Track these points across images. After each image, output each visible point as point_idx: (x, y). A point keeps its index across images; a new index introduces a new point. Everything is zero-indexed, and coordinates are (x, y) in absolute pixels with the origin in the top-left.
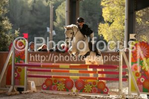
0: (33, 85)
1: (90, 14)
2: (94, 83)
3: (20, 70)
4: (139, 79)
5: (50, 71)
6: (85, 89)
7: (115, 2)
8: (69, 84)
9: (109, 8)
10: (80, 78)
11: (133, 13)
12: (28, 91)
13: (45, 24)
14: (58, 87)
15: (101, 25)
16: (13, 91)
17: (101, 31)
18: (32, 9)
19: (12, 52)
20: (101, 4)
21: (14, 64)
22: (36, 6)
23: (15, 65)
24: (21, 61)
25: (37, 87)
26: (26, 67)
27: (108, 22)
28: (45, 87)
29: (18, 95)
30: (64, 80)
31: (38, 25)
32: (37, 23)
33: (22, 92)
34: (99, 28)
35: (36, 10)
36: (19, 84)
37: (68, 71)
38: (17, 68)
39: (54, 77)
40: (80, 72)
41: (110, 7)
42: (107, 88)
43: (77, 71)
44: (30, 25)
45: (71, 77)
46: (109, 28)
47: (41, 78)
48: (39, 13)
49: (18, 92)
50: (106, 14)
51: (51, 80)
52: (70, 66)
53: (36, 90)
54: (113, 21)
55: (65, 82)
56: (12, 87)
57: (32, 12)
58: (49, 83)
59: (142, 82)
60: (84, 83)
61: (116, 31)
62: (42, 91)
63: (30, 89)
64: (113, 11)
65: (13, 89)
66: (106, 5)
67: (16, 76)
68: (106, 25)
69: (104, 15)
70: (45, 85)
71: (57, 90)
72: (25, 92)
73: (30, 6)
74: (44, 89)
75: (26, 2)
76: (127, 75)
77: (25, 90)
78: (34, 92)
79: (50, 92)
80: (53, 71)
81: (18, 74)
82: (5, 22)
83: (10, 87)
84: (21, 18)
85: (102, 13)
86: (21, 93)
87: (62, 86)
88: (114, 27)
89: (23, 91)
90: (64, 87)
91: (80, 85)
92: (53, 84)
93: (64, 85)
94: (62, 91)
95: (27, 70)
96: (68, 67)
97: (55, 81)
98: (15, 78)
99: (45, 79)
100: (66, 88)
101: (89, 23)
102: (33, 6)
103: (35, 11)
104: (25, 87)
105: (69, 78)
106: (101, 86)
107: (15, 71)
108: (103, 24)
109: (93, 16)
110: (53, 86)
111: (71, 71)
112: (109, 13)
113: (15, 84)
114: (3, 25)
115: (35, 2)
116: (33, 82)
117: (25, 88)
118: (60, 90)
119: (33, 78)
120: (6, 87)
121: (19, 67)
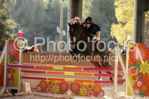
0: (28, 87)
2: (90, 86)
3: (14, 71)
4: (136, 83)
5: (45, 72)
6: (80, 92)
7: (129, 2)
8: (64, 87)
9: (122, 8)
10: (76, 81)
11: (142, 13)
12: (22, 93)
14: (53, 89)
15: (114, 26)
16: (5, 92)
17: (113, 32)
20: (115, 4)
21: (7, 64)
24: (15, 61)
25: (32, 89)
26: (20, 68)
27: (121, 23)
28: (39, 89)
29: (10, 97)
30: (59, 82)
33: (16, 94)
34: (111, 29)
36: (13, 85)
37: (63, 73)
38: (11, 69)
39: (49, 79)
40: (75, 74)
41: (124, 7)
42: (103, 91)
43: (72, 73)
45: (66, 79)
46: (122, 29)
49: (11, 94)
50: (119, 14)
51: (46, 82)
52: (64, 68)
53: (31, 93)
54: (126, 22)
55: (60, 85)
58: (43, 85)
59: (139, 85)
60: (79, 86)
62: (37, 93)
63: (24, 91)
64: (126, 11)
65: (6, 90)
66: (120, 5)
67: (10, 77)
68: (119, 26)
69: (117, 15)
70: (39, 87)
71: (52, 93)
72: (18, 94)
74: (38, 91)
77: (19, 91)
78: (29, 94)
79: (45, 94)
80: (48, 72)
81: (12, 75)
85: (115, 13)
86: (14, 95)
87: (56, 88)
88: (126, 28)
90: (59, 90)
91: (75, 87)
92: (47, 86)
93: (59, 87)
94: (57, 93)
95: (22, 71)
96: (62, 69)
97: (50, 83)
98: (8, 79)
99: (39, 81)
100: (61, 90)
105: (64, 80)
106: (97, 89)
107: (9, 71)
110: (47, 88)
111: (66, 73)
112: (122, 13)
113: (8, 85)
117: (19, 90)
118: (54, 93)
119: (27, 80)
121: (13, 68)
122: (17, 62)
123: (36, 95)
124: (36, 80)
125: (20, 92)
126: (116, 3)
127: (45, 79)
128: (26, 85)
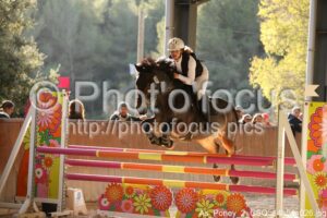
0: (79, 198)
1: (237, 37)
2: (220, 198)
3: (49, 163)
4: (325, 192)
5: (118, 166)
6: (197, 210)
7: (291, 9)
8: (161, 198)
9: (277, 23)
10: (188, 185)
12: (67, 212)
14: (135, 204)
15: (256, 63)
16: (30, 210)
17: (255, 75)
18: (102, 21)
19: (30, 120)
20: (259, 13)
21: (35, 147)
22: (114, 14)
23: (37, 150)
24: (51, 141)
26: (62, 156)
27: (273, 55)
28: (105, 202)
30: (151, 187)
31: (115, 59)
32: (114, 53)
33: (53, 214)
34: (251, 69)
35: (114, 24)
36: (46, 194)
37: (160, 169)
38: (43, 157)
39: (127, 181)
40: (186, 170)
41: (280, 21)
43: (179, 169)
44: (97, 59)
45: (165, 181)
46: (276, 69)
47: (101, 183)
48: (118, 30)
49: (42, 214)
50: (268, 35)
51: (120, 188)
52: (164, 156)
53: (85, 211)
54: (285, 53)
55: (152, 194)
56: (27, 202)
57: (102, 27)
58: (115, 194)
60: (196, 198)
61: (290, 77)
62: (99, 212)
64: (285, 30)
65: (31, 205)
66: (271, 16)
67: (39, 176)
68: (269, 61)
69: (263, 39)
70: (105, 199)
71: (134, 212)
72: (58, 213)
73: (98, 15)
74: (103, 208)
75: (91, 5)
76: (296, 180)
77: (59, 208)
78: (80, 214)
80: (124, 166)
81: (45, 172)
82: (28, 50)
83: (23, 202)
84: (77, 42)
85: (260, 33)
87: (145, 202)
88: (286, 67)
89: (55, 210)
90: (150, 206)
91: (187, 200)
92: (123, 198)
93: (149, 200)
94: (145, 213)
95: (66, 162)
96: (159, 159)
97: (130, 190)
98: (37, 181)
100: (153, 206)
101: (235, 56)
102: (106, 15)
103: (109, 26)
104: (58, 201)
105: (160, 184)
106: (236, 205)
107: (38, 164)
108: (260, 61)
109: (243, 41)
110: (124, 202)
111: (167, 168)
112: (275, 33)
113: (35, 194)
114: (24, 56)
115: (110, 4)
116: (80, 191)
117: (60, 205)
118: (139, 212)
119: (81, 182)
120: (16, 202)
121: (47, 155)
122: (55, 142)
125: (63, 209)
126: (262, 12)
127: (119, 180)
128: (76, 195)
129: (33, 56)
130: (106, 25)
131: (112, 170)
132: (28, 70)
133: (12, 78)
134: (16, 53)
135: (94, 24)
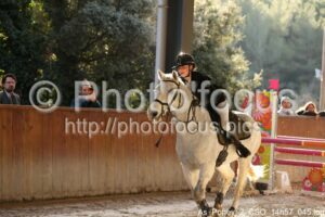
0: (285, 180)
5: (319, 154)
12: (276, 191)
13: (311, 62)
18: (287, 34)
22: (297, 28)
25: (293, 184)
26: (272, 145)
28: (308, 184)
29: (256, 196)
31: (298, 65)
32: (297, 60)
33: (265, 192)
35: (297, 37)
44: (282, 65)
48: (300, 41)
49: (257, 192)
51: (321, 172)
53: (290, 190)
57: (287, 38)
58: (316, 177)
62: (303, 191)
63: (279, 187)
70: (308, 181)
72: (269, 192)
73: (283, 29)
74: (306, 188)
75: (278, 21)
77: (270, 187)
78: (287, 192)
79: (319, 195)
81: (258, 157)
82: (236, 58)
84: (266, 50)
86: (262, 193)
89: (267, 189)
95: (276, 150)
99: (310, 169)
102: (290, 29)
103: (293, 38)
104: (269, 182)
114: (233, 63)
115: (294, 20)
116: (286, 174)
117: (270, 184)
119: (286, 166)
123: (303, 195)
124: (301, 168)
125: (273, 188)
127: (320, 166)
128: (283, 177)
129: (240, 63)
130: (290, 37)
131: (310, 157)
132: (237, 74)
133: (224, 80)
134: (227, 61)
135: (281, 36)
